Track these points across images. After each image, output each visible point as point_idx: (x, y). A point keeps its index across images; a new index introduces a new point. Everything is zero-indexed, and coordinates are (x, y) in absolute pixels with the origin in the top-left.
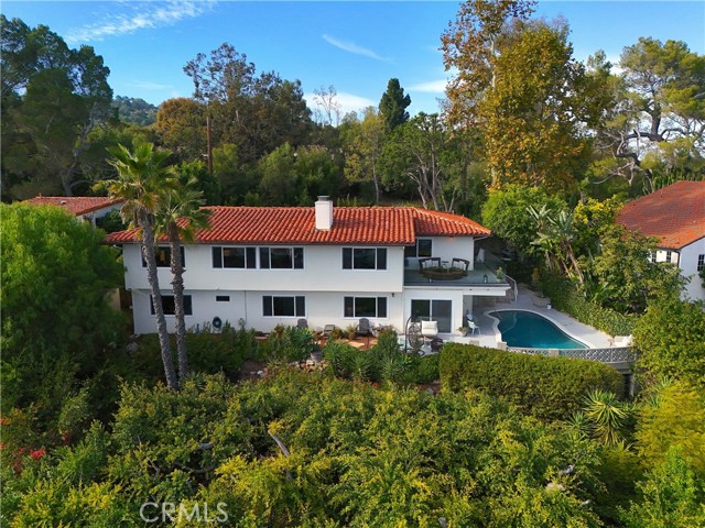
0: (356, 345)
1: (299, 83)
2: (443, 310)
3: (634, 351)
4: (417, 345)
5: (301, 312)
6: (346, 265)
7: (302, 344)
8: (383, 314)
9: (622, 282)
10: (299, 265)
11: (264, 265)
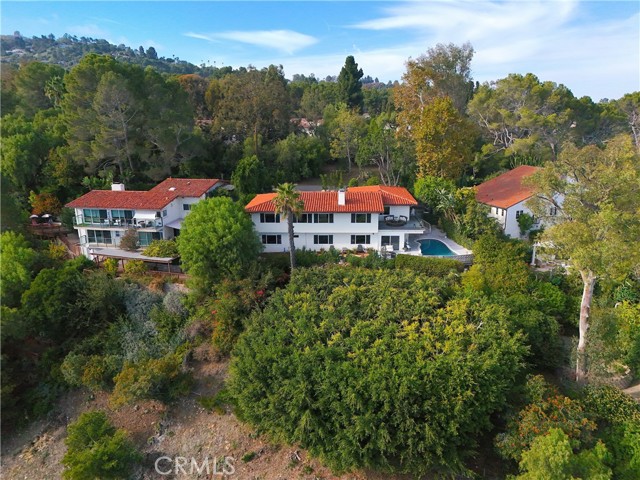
0: (359, 256)
1: (282, 67)
2: (396, 240)
3: (473, 256)
4: (385, 256)
5: (331, 242)
6: (353, 221)
7: (336, 256)
8: (368, 242)
9: (474, 227)
10: (332, 221)
11: (316, 221)
